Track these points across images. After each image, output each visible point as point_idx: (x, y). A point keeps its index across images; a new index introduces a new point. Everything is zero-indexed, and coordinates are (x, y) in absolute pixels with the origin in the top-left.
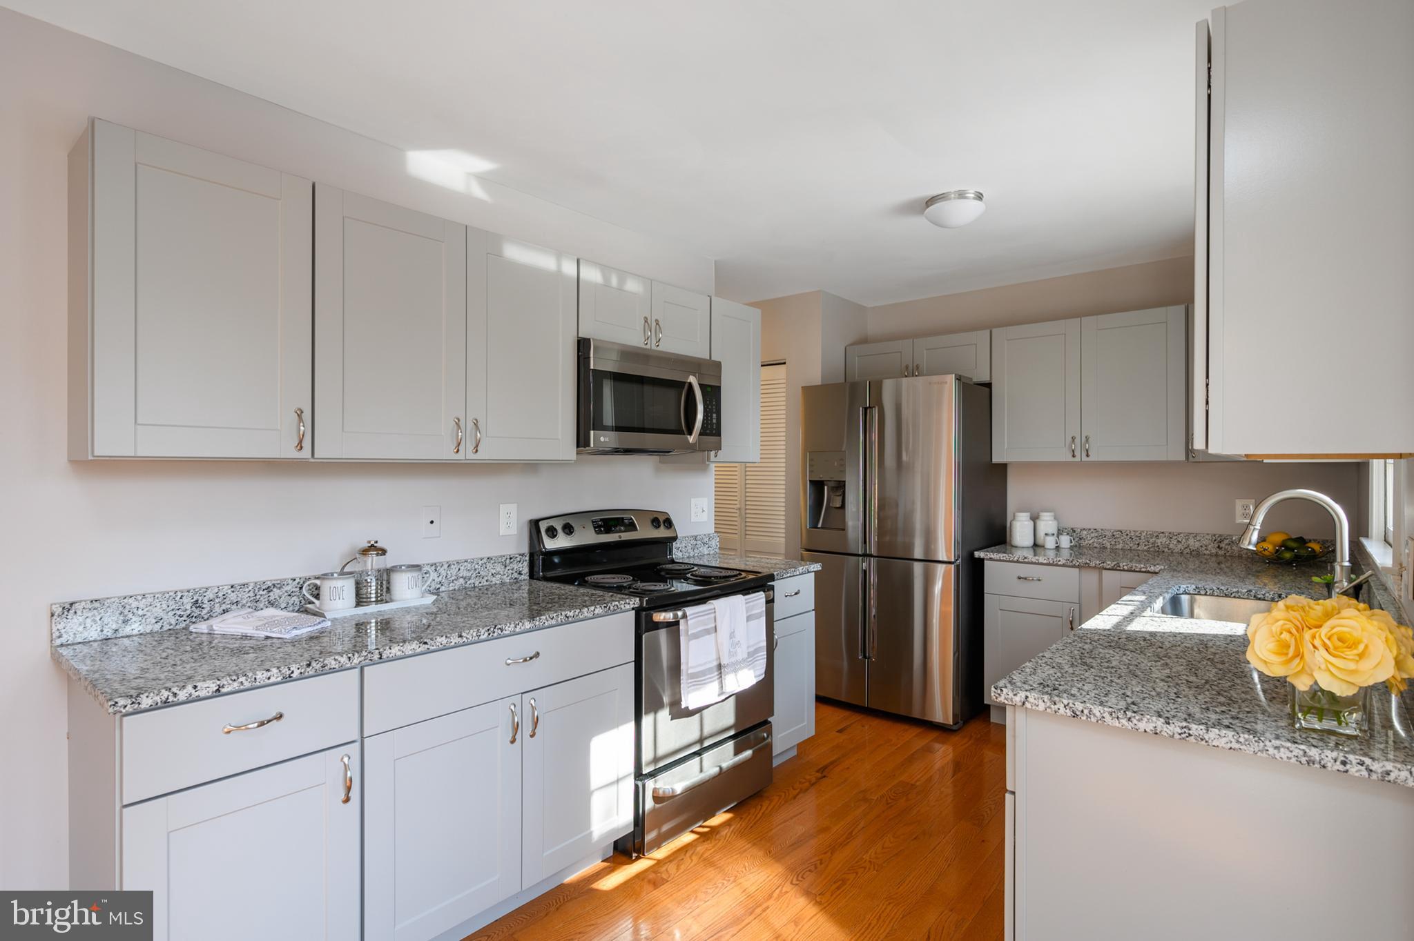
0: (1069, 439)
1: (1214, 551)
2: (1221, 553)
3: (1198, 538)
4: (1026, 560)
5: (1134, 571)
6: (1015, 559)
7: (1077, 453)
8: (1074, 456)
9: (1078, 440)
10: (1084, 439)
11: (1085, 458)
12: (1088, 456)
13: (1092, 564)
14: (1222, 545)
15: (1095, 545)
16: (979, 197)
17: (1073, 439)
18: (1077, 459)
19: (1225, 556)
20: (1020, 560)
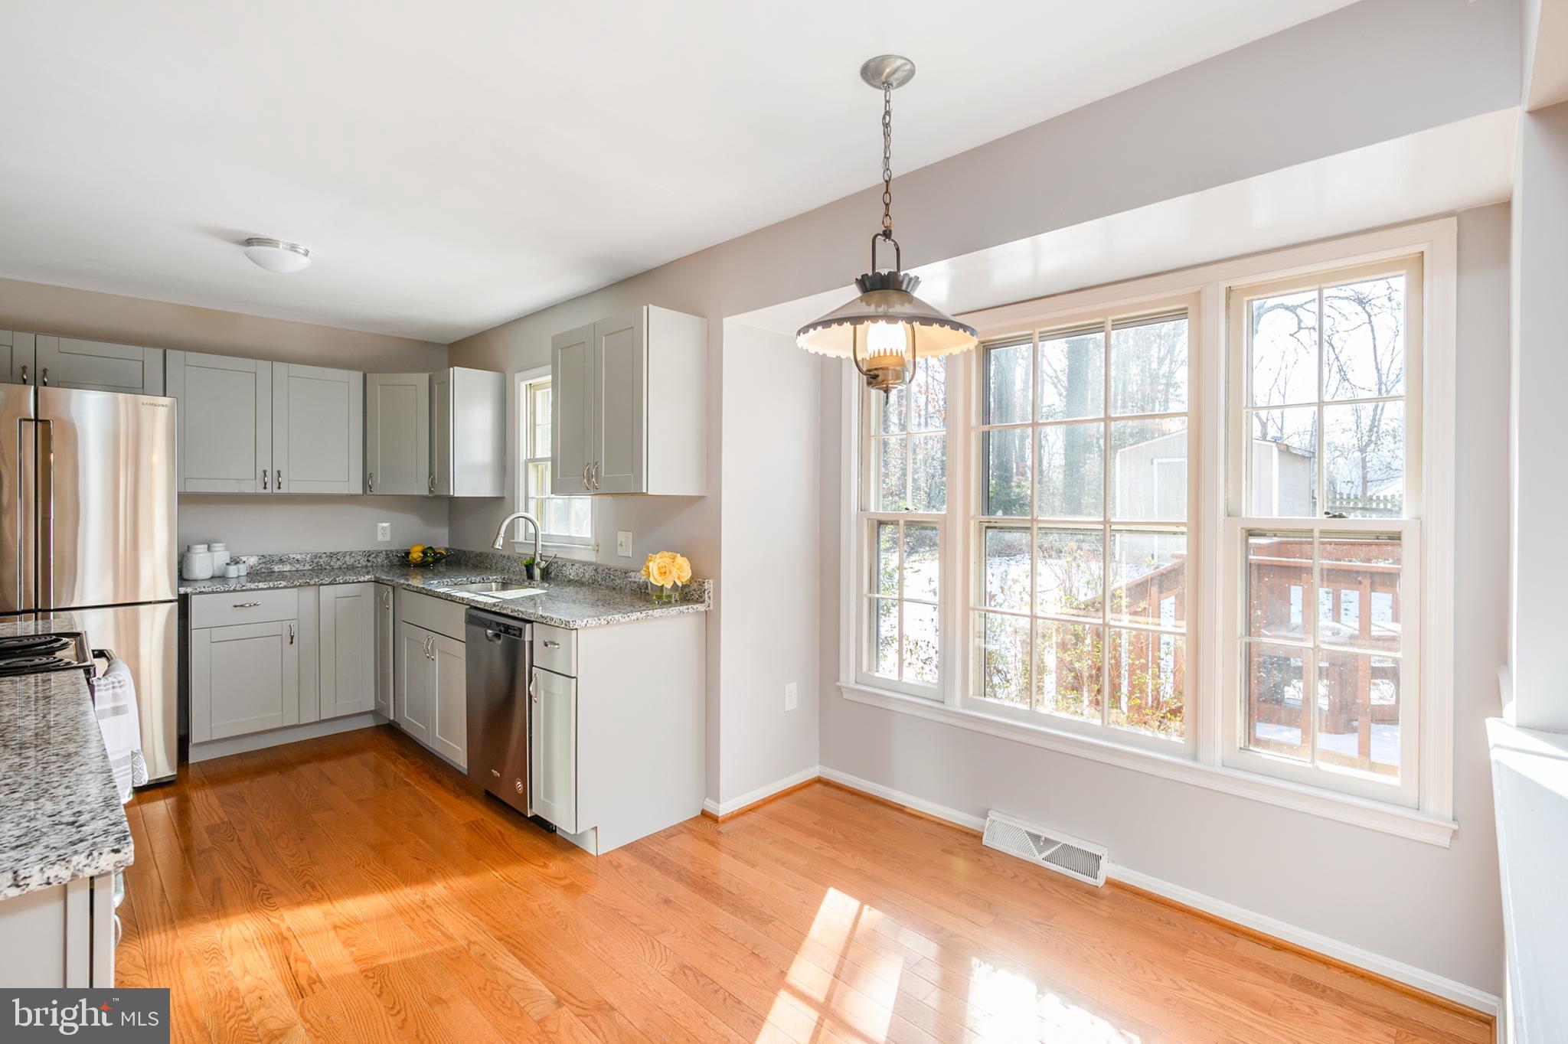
0: (260, 473)
1: (364, 564)
2: (369, 564)
3: (353, 555)
4: (244, 588)
5: (349, 583)
6: (232, 589)
7: (269, 486)
8: (265, 488)
9: (269, 474)
10: (275, 474)
11: (276, 490)
12: (279, 488)
13: (312, 582)
14: (370, 559)
15: (263, 570)
16: (306, 254)
17: (265, 472)
18: (269, 491)
19: (372, 566)
20: (237, 588)
